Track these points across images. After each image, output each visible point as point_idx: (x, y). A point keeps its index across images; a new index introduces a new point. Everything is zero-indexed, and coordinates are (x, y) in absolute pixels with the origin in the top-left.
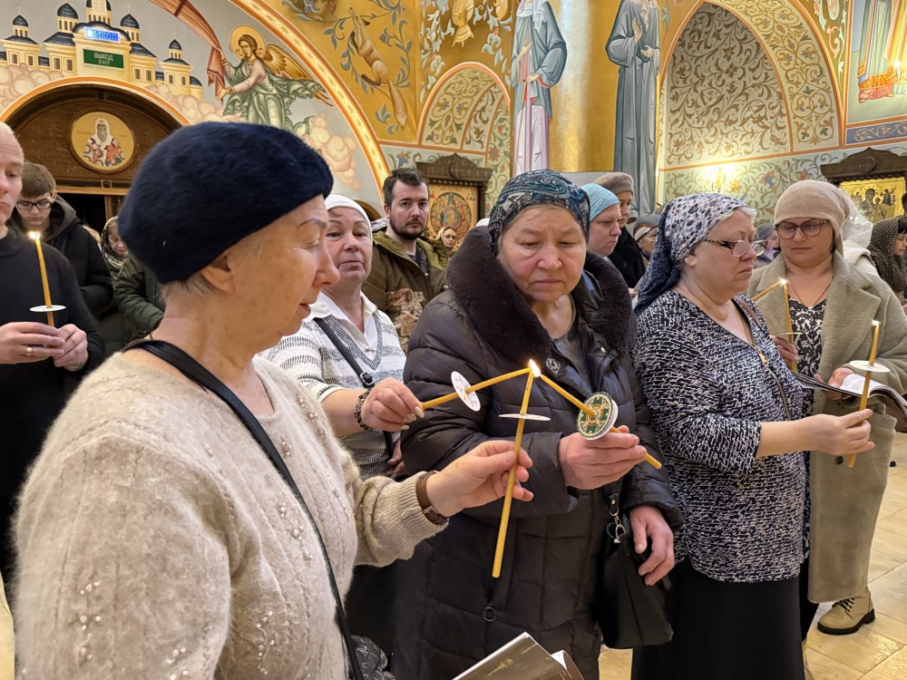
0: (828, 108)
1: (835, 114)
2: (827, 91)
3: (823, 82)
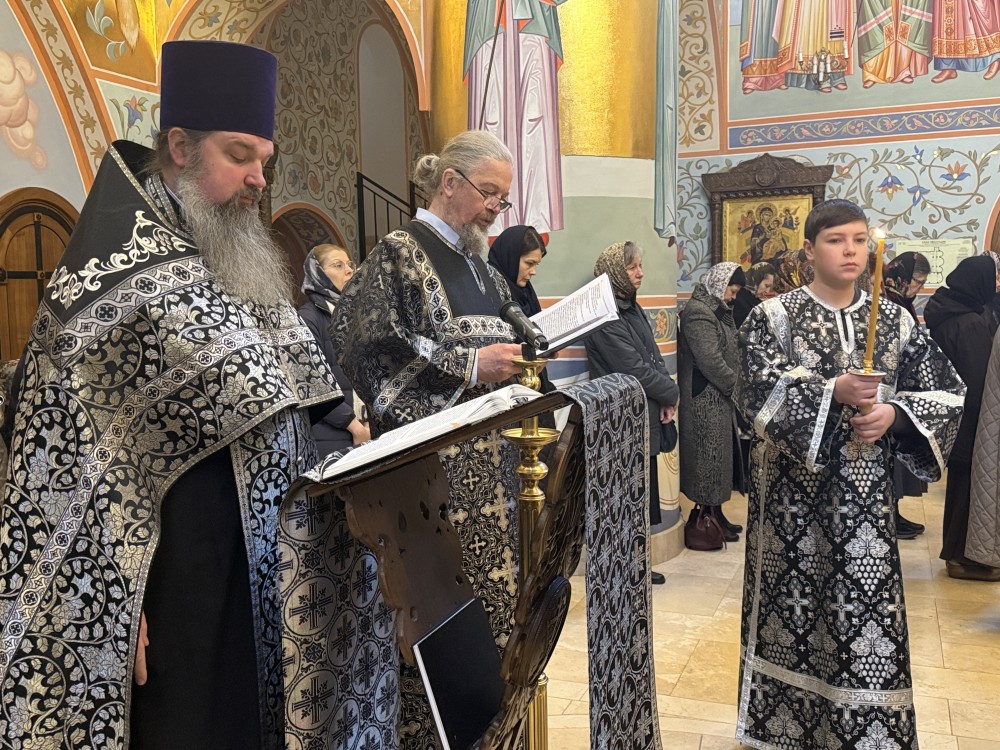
0: (708, 98)
1: (716, 106)
3: (705, 62)
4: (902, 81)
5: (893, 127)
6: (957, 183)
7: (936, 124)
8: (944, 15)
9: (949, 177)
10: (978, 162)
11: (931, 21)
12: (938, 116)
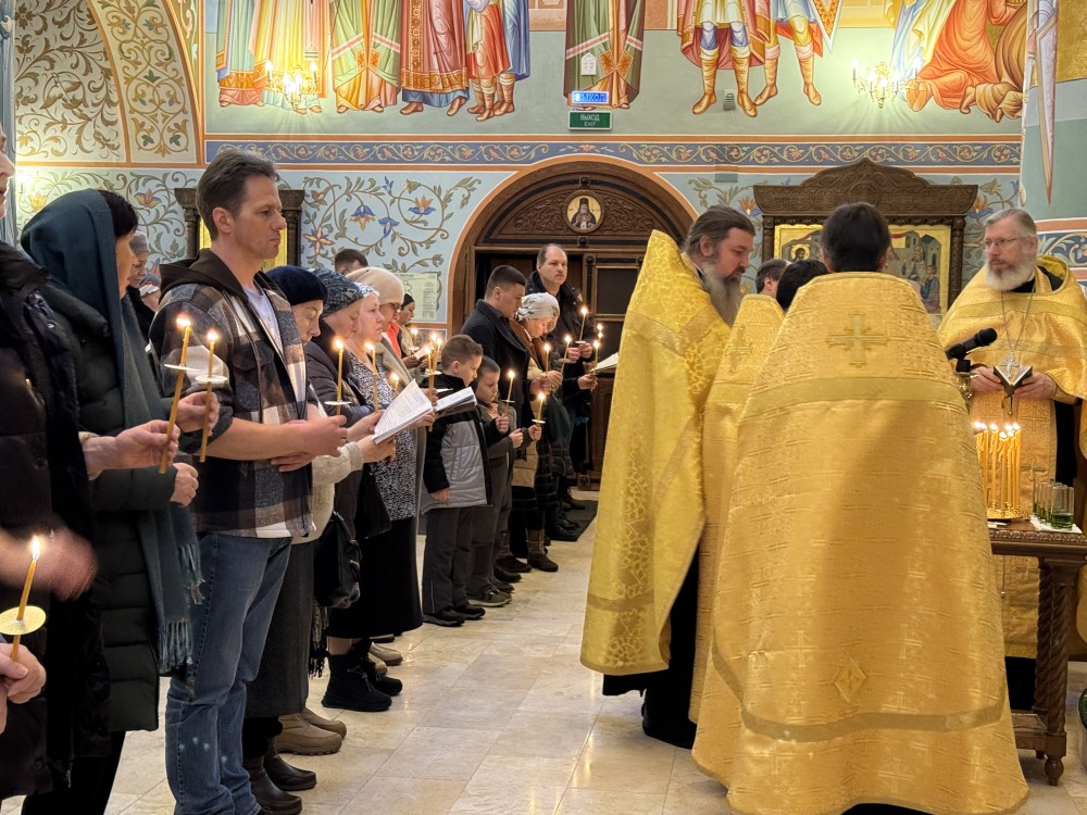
0: (180, 107)
1: (189, 117)
2: (179, 82)
3: (174, 70)
4: (373, 109)
5: (366, 156)
6: (424, 217)
7: (405, 156)
8: (411, 47)
9: (416, 210)
10: (442, 198)
11: (399, 51)
12: (406, 148)
